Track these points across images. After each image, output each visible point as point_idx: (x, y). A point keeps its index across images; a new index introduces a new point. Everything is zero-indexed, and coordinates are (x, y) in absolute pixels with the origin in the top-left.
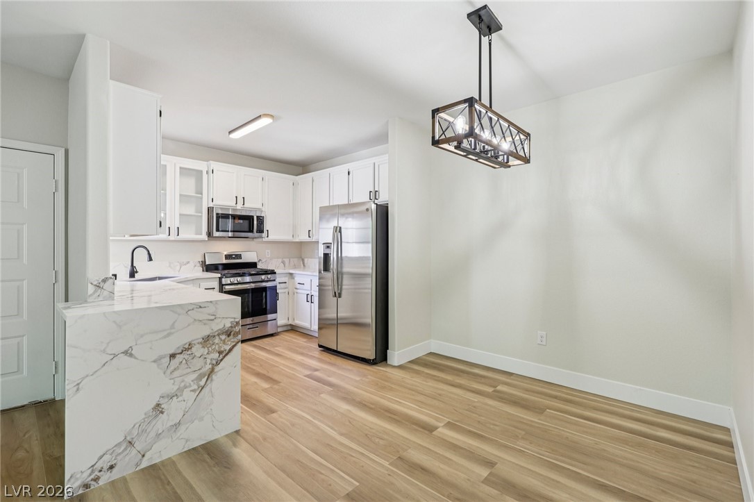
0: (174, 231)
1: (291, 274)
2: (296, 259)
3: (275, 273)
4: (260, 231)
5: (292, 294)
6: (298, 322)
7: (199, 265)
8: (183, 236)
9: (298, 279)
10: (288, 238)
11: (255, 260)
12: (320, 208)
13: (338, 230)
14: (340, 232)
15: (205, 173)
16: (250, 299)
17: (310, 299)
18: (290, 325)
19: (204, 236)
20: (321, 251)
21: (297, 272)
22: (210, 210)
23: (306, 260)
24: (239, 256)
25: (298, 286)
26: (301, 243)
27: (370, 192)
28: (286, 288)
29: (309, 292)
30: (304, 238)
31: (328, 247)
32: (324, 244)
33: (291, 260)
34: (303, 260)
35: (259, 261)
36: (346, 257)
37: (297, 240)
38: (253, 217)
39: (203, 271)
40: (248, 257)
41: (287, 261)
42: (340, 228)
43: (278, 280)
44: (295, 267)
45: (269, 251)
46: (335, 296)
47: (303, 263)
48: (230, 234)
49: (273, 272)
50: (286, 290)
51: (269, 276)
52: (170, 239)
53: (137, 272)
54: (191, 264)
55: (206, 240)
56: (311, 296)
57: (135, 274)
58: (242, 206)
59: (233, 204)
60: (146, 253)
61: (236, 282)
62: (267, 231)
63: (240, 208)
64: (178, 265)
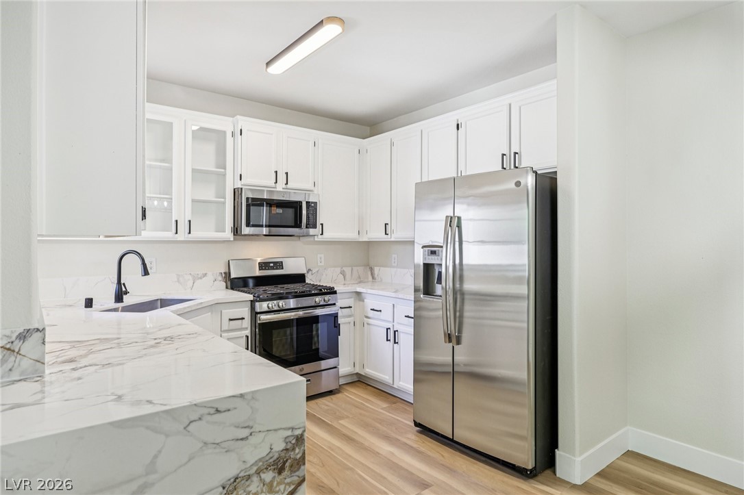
0: (183, 227)
1: (358, 294)
2: (362, 268)
3: (335, 293)
4: (312, 224)
5: (363, 324)
6: (369, 371)
7: (220, 278)
8: (197, 234)
9: (370, 303)
10: (352, 235)
11: (302, 271)
12: (416, 184)
13: (454, 223)
14: (459, 226)
15: (229, 135)
16: (295, 336)
17: (393, 336)
18: (357, 374)
19: (228, 234)
20: (420, 258)
21: (370, 291)
22: (237, 193)
23: (376, 270)
24: (279, 265)
25: (371, 314)
26: (369, 244)
27: (503, 155)
28: (350, 316)
29: (390, 325)
30: (377, 234)
31: (433, 253)
32: (423, 247)
33: (355, 269)
34: (372, 269)
35: (308, 272)
36: (468, 265)
37: (365, 239)
38: (301, 202)
39: (227, 288)
40: (292, 266)
41: (348, 270)
42: (459, 218)
43: (340, 303)
44: (360, 281)
45: (322, 256)
46: (450, 341)
47: (372, 274)
48: (265, 231)
49: (332, 292)
50: (351, 319)
51: (327, 297)
52: (178, 239)
53: (126, 293)
54: (210, 278)
55: (232, 239)
56: (395, 332)
57: (124, 296)
58: (284, 186)
59: (271, 182)
60: (139, 262)
61: (276, 308)
62: (322, 224)
63: (282, 190)
64: (189, 280)
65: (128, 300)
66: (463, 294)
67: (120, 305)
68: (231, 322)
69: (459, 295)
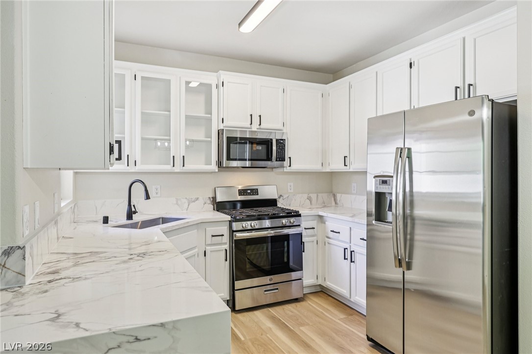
0: (178, 161)
1: (321, 217)
2: (326, 194)
3: (300, 216)
4: (281, 158)
5: (324, 243)
6: (330, 284)
7: (209, 202)
8: (189, 167)
9: (330, 225)
10: (316, 167)
11: (275, 196)
12: (369, 119)
13: (405, 155)
14: (409, 157)
15: (214, 87)
16: (270, 250)
17: (349, 255)
18: (320, 285)
19: (214, 167)
20: (372, 186)
21: (330, 215)
22: (220, 133)
23: (338, 196)
24: (255, 192)
25: (331, 235)
26: (332, 174)
27: (457, 88)
28: (313, 236)
29: (347, 246)
30: (337, 166)
31: (384, 182)
32: (375, 177)
33: (320, 195)
34: (334, 196)
35: (279, 198)
36: (418, 192)
37: (328, 170)
38: (272, 140)
39: (214, 209)
40: (267, 192)
41: (314, 196)
42: (409, 149)
43: (304, 224)
44: (325, 206)
45: (292, 184)
46: (400, 266)
47: (335, 200)
48: (248, 163)
49: (297, 215)
50: (314, 238)
51: (292, 220)
52: (176, 171)
53: (135, 212)
54: (201, 201)
55: (217, 171)
56: (351, 252)
57: (133, 215)
58: (258, 127)
59: (248, 124)
60: (143, 189)
61: (249, 228)
62: (290, 158)
63: (256, 130)
64: (185, 203)
65: (136, 218)
66: (413, 219)
67: (130, 222)
68: (213, 237)
69: (409, 220)
